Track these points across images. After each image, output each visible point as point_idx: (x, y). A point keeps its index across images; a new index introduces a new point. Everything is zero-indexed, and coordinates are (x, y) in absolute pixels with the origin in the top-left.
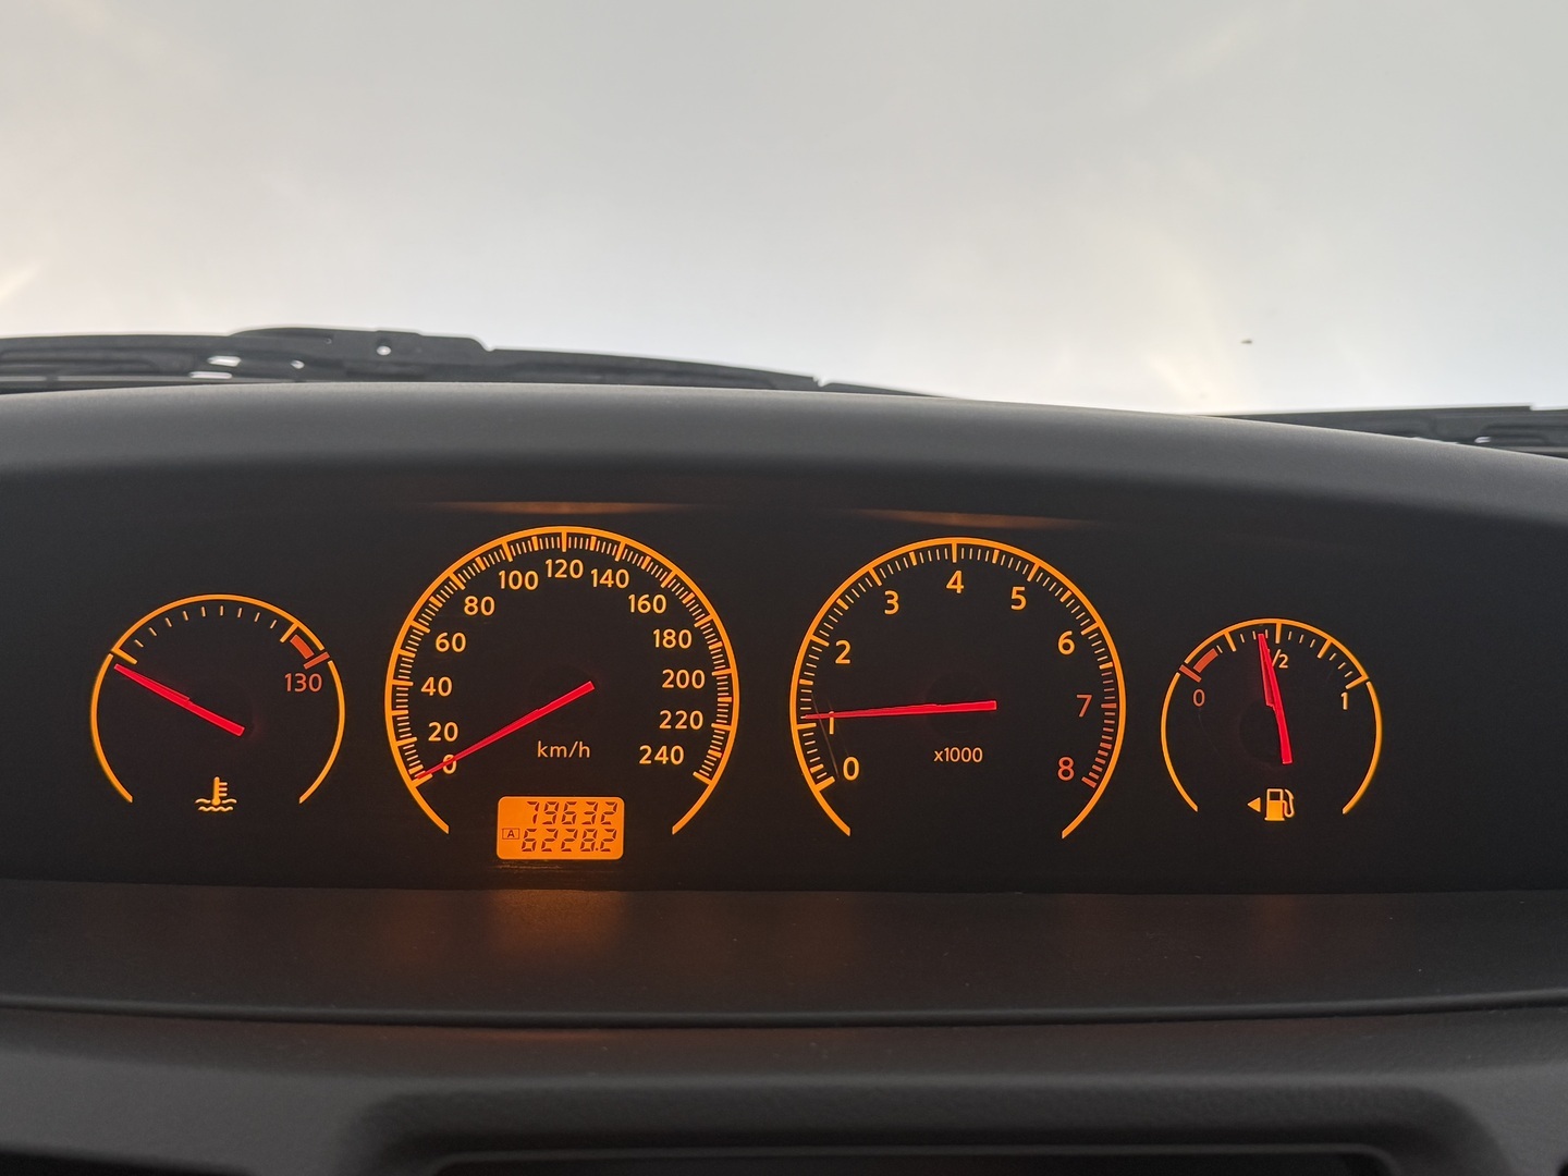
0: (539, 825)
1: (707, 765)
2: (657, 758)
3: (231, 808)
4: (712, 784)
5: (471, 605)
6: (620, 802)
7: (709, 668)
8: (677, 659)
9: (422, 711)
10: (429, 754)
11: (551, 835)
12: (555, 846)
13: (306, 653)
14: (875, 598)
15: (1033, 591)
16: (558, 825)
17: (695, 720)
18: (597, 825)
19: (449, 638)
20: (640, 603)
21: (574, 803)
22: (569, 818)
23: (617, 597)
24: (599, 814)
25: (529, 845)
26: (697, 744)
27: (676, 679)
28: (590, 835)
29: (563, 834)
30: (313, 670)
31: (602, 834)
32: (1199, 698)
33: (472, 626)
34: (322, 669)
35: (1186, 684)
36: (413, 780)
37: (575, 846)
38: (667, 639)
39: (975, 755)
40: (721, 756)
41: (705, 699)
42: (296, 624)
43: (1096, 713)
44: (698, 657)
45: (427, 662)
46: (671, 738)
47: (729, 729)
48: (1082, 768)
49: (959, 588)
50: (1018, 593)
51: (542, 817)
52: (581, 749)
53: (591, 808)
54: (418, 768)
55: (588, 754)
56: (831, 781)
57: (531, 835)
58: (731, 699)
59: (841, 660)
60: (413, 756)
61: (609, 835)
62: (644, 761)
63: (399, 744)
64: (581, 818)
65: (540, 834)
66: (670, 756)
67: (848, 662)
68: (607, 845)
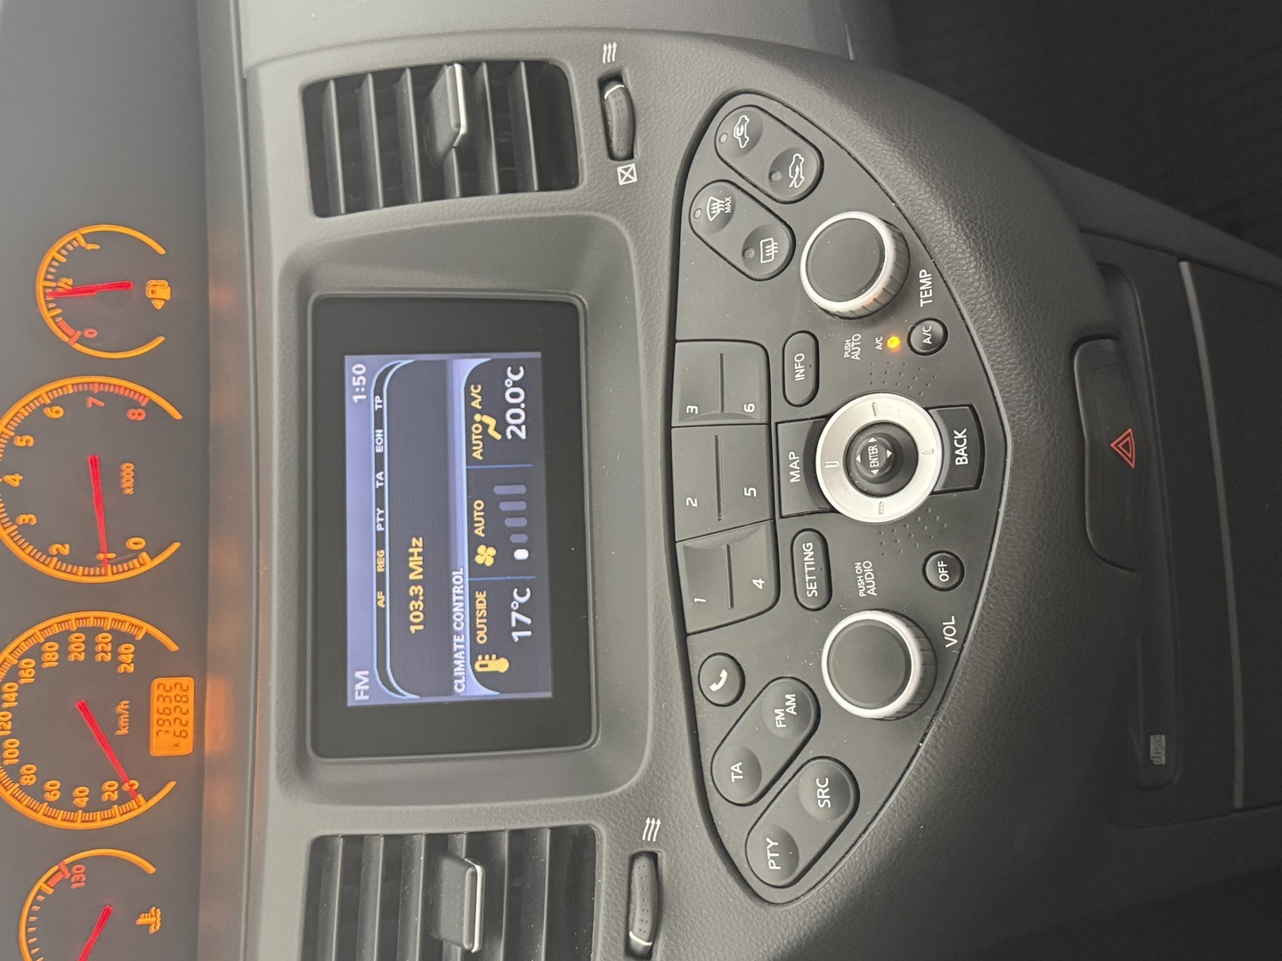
0: (171, 729)
1: (133, 631)
2: (130, 661)
3: (158, 910)
4: (147, 627)
5: (29, 779)
6: (156, 682)
7: (69, 633)
8: (64, 652)
9: (95, 805)
10: (124, 798)
11: (178, 721)
12: (184, 719)
13: (60, 876)
14: (24, 530)
15: (20, 431)
16: (171, 718)
17: (104, 639)
18: (172, 694)
19: (50, 791)
20: (27, 675)
21: (158, 710)
22: (161, 722)
23: (22, 690)
24: (165, 694)
25: (184, 734)
26: (120, 638)
27: (77, 653)
28: (178, 698)
29: (177, 714)
30: (70, 870)
31: (178, 691)
32: (91, 333)
33: (42, 778)
34: (70, 866)
35: (81, 341)
36: (141, 806)
37: (185, 707)
38: (51, 658)
39: (128, 469)
40: (128, 623)
41: (91, 633)
42: (40, 884)
43: (99, 396)
44: (63, 639)
45: (66, 803)
46: (115, 653)
47: (110, 619)
48: (136, 405)
49: (18, 477)
50: (21, 441)
51: (166, 727)
52: (122, 706)
53: (161, 699)
54: (133, 804)
55: (127, 702)
56: (144, 555)
57: (178, 733)
58: (91, 617)
59: (66, 550)
60: (125, 807)
61: (178, 686)
62: (131, 669)
63: (118, 817)
64: (167, 704)
65: (177, 728)
66: (127, 653)
67: (67, 546)
68: (184, 688)
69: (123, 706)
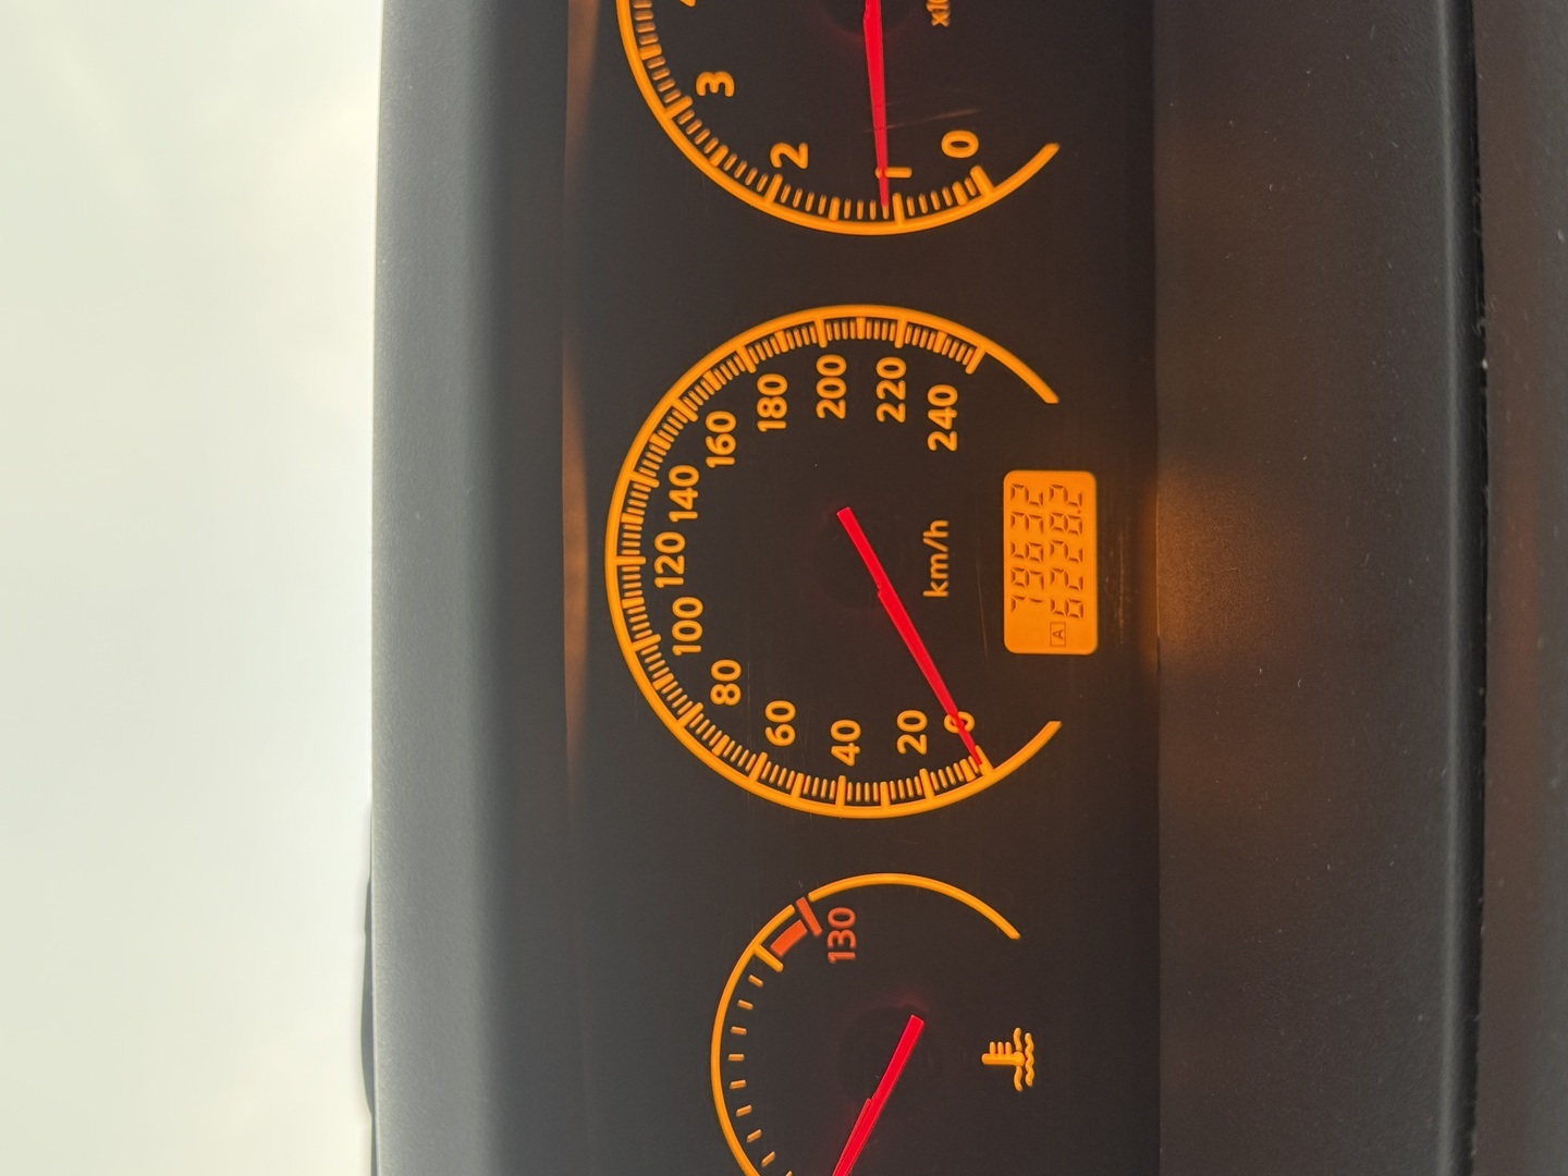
0: (1046, 596)
1: (955, 354)
2: (947, 425)
3: (1028, 1036)
4: (985, 346)
5: (726, 694)
6: (1012, 479)
7: (814, 351)
8: (802, 395)
9: (881, 762)
10: (945, 752)
11: (1060, 577)
12: (1076, 571)
13: (797, 932)
14: (709, 110)
16: (1045, 568)
17: (891, 374)
18: (1045, 512)
19: (775, 726)
20: (720, 450)
21: (1013, 547)
22: (1035, 552)
23: (711, 483)
24: (1030, 510)
25: (1074, 609)
26: (926, 368)
27: (831, 399)
28: (1059, 522)
29: (1058, 560)
30: (823, 921)
31: (1058, 504)
33: (756, 691)
34: (821, 908)
36: (981, 775)
37: (1075, 543)
38: (772, 410)
40: (942, 333)
41: (861, 357)
42: (755, 947)
44: (798, 366)
45: (811, 756)
46: (918, 405)
47: (902, 324)
51: (1034, 589)
53: (1020, 521)
54: (965, 767)
55: (943, 524)
56: (977, 174)
57: (1060, 607)
58: (862, 319)
59: (801, 159)
60: (947, 774)
61: (1059, 493)
62: (951, 444)
63: (930, 795)
64: (1034, 534)
65: (1060, 593)
66: (943, 407)
67: (804, 149)
68: (1074, 498)
69: (935, 532)
